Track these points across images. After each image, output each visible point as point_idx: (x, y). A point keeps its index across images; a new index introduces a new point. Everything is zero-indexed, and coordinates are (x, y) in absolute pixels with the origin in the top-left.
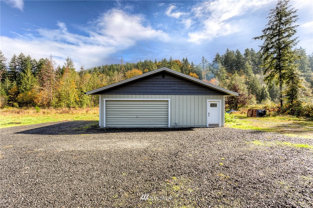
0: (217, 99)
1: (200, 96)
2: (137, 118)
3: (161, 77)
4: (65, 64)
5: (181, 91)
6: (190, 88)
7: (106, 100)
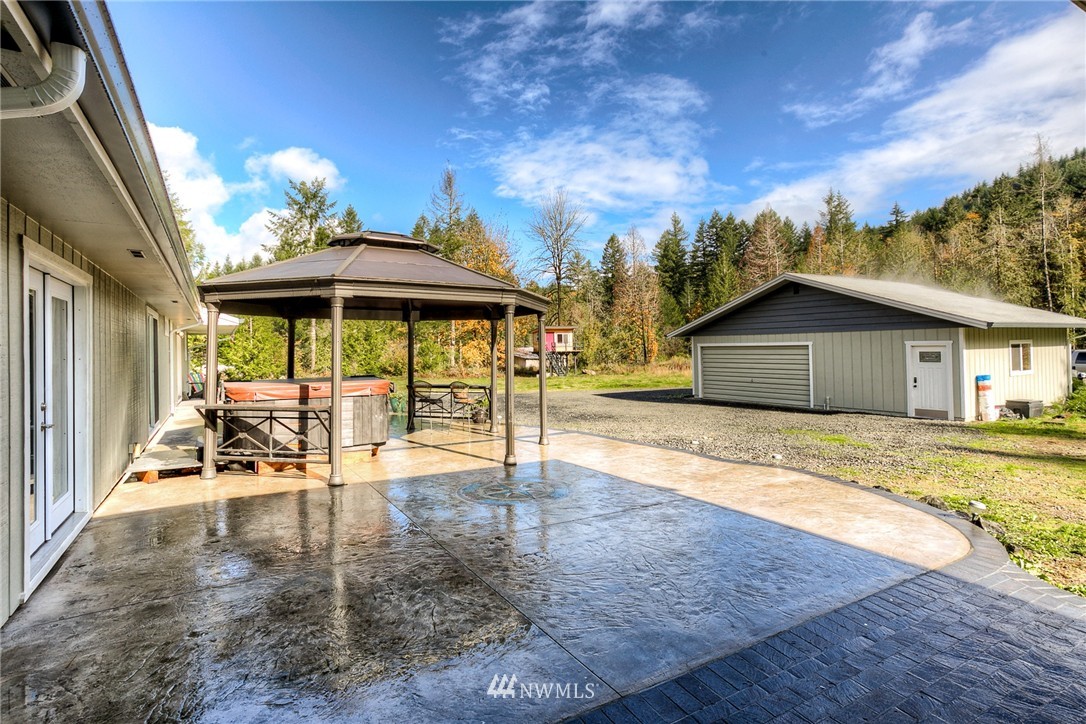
0: (938, 340)
1: (886, 334)
2: (752, 382)
3: (792, 294)
4: (823, 215)
5: (837, 322)
6: (859, 314)
7: (702, 347)
